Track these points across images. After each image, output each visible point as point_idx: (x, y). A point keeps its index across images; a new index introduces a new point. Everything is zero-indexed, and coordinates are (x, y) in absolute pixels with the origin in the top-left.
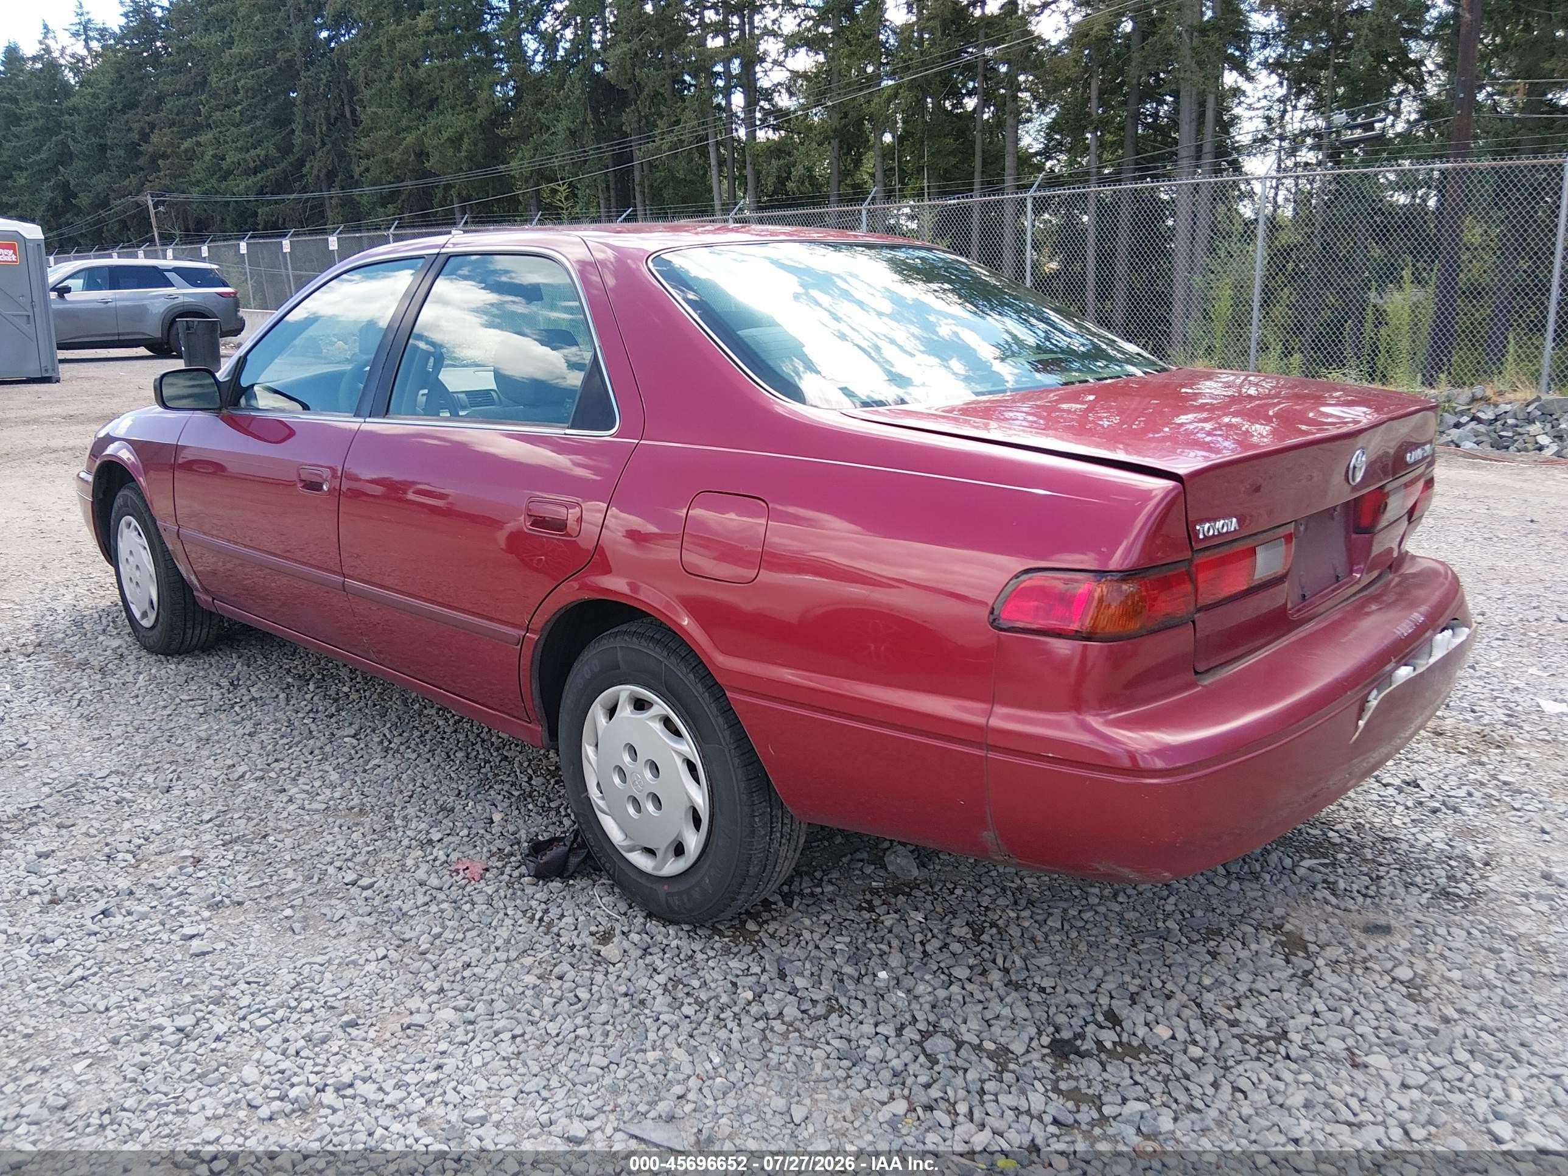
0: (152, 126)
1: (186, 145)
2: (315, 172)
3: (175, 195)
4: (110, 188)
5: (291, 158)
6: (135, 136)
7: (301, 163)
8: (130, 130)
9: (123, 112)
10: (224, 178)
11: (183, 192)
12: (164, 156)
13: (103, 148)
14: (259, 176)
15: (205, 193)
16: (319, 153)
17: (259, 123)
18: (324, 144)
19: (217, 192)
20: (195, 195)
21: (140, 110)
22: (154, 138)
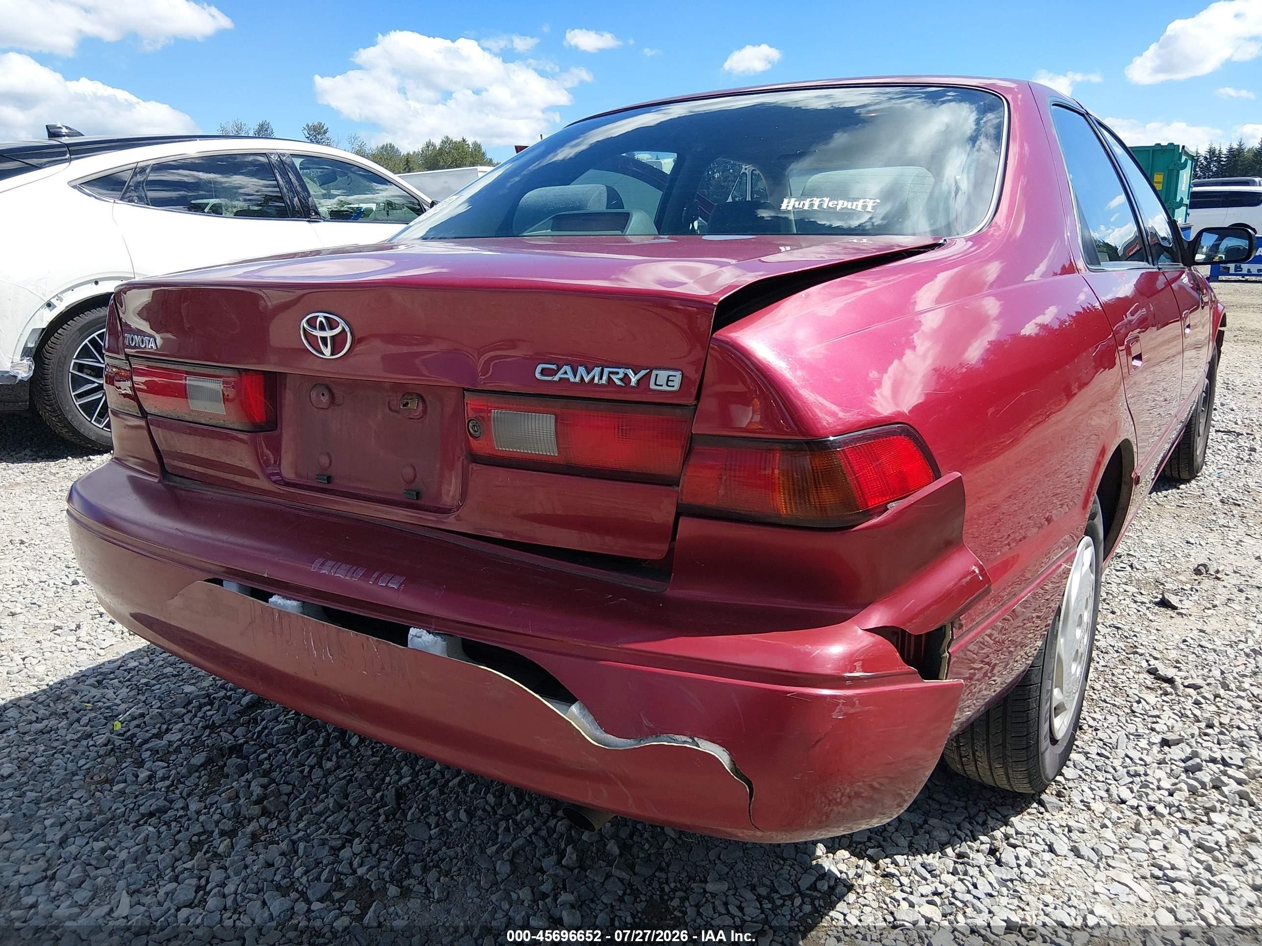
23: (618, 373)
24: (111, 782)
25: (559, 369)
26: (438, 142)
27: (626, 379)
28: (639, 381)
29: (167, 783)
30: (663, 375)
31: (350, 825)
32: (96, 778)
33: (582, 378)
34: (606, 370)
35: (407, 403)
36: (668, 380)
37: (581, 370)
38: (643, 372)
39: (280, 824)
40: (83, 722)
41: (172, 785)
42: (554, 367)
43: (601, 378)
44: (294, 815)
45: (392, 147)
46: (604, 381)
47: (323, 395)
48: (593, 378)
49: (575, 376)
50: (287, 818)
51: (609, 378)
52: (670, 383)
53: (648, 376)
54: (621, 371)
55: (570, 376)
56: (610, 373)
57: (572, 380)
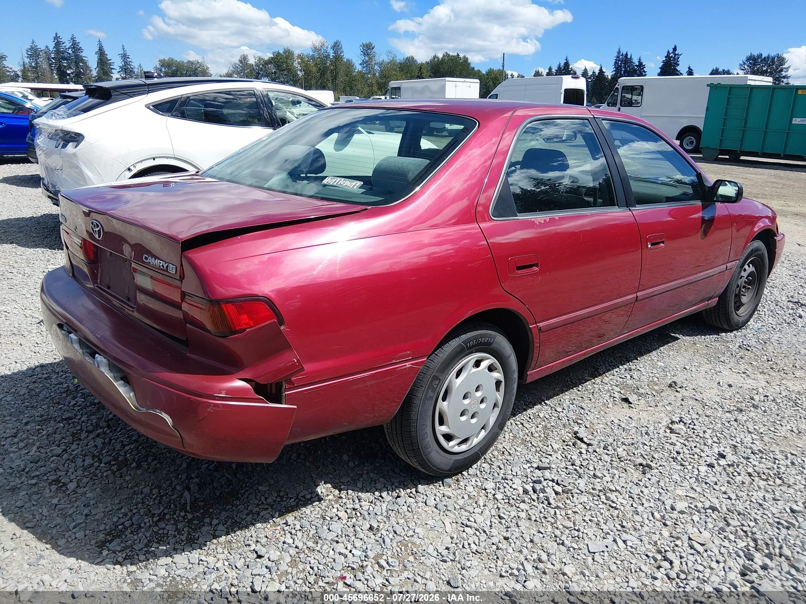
24: (58, 403)
25: (148, 258)
26: (440, 56)
27: (163, 266)
29: (80, 408)
30: (171, 266)
31: (137, 437)
32: (54, 401)
37: (153, 259)
38: (167, 264)
39: (111, 432)
40: (63, 377)
41: (81, 409)
42: (148, 256)
44: (118, 430)
45: (413, 58)
48: (155, 264)
50: (115, 430)
53: (168, 266)
55: (151, 261)
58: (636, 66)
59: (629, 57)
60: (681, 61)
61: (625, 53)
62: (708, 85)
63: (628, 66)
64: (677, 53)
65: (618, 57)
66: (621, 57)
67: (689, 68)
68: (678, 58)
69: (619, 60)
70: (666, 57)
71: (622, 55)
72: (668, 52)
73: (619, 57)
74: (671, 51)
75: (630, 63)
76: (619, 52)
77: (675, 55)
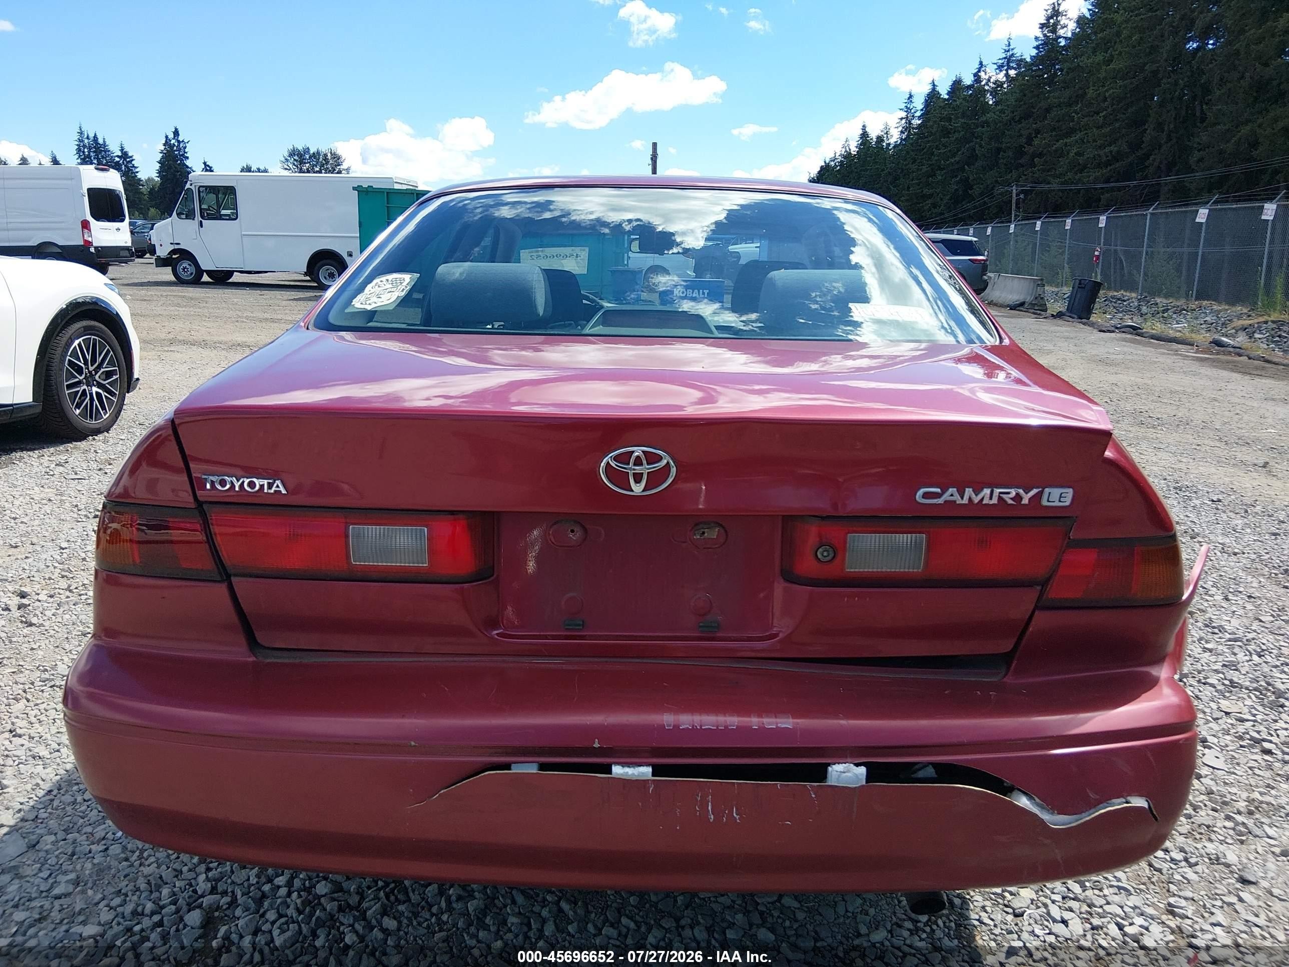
0: (1038, 132)
1: (1058, 145)
2: (1156, 164)
3: (1042, 185)
4: (997, 181)
5: (1140, 153)
6: (1023, 140)
7: (1147, 156)
8: (1021, 135)
9: (1020, 122)
10: (1081, 171)
11: (1049, 183)
12: (1040, 155)
13: (999, 150)
14: (1109, 168)
15: (1062, 183)
16: (1164, 147)
17: (1117, 125)
18: (1169, 139)
19: (1072, 183)
20: (1055, 186)
21: (1031, 120)
22: (1036, 142)
23: (1008, 493)
25: (943, 492)
27: (1018, 497)
28: (1030, 499)
30: (1056, 492)
33: (970, 499)
34: (997, 491)
35: (704, 533)
36: (1061, 497)
37: (969, 492)
38: (1034, 492)
42: (938, 490)
43: (991, 498)
46: (995, 501)
47: (572, 531)
48: (982, 499)
49: (962, 498)
51: (1000, 498)
52: (1062, 499)
53: (1039, 496)
54: (1013, 492)
55: (957, 498)
56: (1001, 493)
57: (959, 501)
58: (118, 156)
59: (101, 141)
60: (190, 151)
61: (91, 136)
62: (354, 189)
63: (103, 157)
64: (180, 139)
65: (81, 141)
66: (86, 141)
67: (205, 163)
68: (185, 148)
69: (84, 146)
70: (164, 145)
71: (88, 138)
72: (167, 137)
73: (83, 141)
74: (171, 136)
75: (105, 152)
76: (81, 133)
77: (179, 142)
